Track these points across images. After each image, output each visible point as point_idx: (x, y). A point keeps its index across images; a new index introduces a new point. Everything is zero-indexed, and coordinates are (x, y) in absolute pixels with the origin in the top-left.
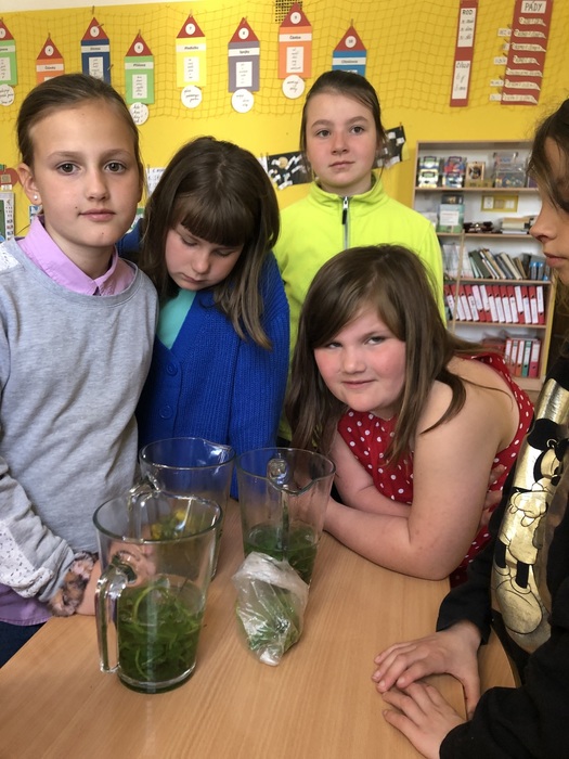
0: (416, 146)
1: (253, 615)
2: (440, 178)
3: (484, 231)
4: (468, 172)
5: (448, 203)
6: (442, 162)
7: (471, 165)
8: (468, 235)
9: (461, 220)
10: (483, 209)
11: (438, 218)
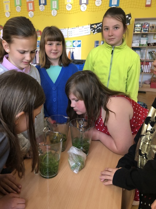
0: (134, 20)
1: (72, 161)
2: (141, 29)
3: (154, 45)
4: (150, 27)
5: (143, 37)
6: (142, 24)
7: (151, 25)
8: (148, 47)
9: (147, 42)
10: (154, 38)
11: (140, 42)
